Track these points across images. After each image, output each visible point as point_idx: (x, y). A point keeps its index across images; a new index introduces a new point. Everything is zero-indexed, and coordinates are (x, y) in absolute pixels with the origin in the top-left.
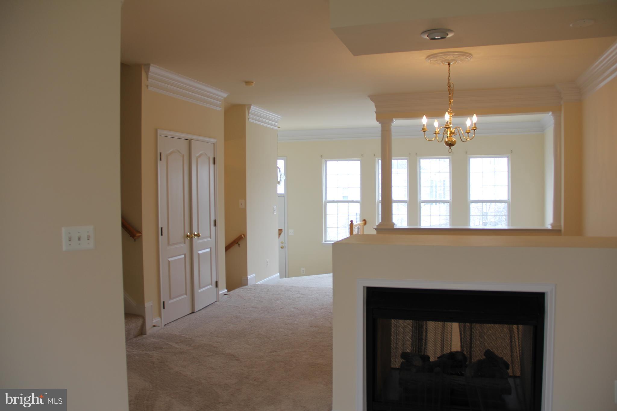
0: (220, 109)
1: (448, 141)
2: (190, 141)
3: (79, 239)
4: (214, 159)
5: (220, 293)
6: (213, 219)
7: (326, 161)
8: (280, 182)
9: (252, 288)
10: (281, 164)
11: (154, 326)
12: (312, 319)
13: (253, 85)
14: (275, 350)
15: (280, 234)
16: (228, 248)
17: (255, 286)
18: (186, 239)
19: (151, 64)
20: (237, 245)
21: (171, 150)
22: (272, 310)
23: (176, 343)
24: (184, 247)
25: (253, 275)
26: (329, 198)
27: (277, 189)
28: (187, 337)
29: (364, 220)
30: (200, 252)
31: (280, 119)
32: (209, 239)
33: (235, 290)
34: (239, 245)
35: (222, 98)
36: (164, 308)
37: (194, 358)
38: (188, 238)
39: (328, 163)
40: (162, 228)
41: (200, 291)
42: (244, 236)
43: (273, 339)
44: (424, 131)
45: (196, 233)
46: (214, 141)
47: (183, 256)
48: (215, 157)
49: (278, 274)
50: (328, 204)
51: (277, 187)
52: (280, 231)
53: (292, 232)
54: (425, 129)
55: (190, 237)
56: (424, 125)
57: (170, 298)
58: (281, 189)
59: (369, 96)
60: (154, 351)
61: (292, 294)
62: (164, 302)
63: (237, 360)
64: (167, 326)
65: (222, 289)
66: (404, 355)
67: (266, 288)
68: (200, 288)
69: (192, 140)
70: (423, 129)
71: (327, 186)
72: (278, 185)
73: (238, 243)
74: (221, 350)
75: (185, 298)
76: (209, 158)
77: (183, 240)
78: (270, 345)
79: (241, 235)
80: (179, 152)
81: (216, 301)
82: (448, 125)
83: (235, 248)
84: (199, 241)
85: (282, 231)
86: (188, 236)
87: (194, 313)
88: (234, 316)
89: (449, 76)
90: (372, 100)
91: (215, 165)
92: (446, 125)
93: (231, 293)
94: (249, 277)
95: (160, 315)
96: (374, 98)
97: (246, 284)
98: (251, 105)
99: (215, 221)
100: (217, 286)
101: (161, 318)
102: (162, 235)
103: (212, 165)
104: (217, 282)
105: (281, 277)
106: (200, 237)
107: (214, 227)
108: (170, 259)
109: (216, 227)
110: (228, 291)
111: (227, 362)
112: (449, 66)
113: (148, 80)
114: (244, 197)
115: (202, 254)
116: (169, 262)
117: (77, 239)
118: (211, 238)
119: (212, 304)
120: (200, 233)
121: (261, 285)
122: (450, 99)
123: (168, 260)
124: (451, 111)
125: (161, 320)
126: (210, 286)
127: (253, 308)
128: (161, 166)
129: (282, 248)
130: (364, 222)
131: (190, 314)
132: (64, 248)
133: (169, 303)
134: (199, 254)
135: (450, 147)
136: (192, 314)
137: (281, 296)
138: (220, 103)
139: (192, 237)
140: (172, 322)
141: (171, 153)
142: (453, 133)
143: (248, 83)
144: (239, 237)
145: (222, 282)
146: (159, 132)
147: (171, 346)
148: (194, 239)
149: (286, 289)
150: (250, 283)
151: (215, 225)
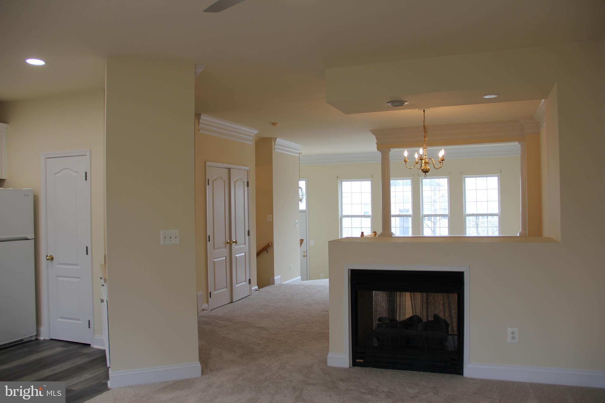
0: (252, 143)
1: (424, 169)
2: (229, 169)
3: (170, 238)
4: (248, 182)
5: (252, 289)
6: (247, 230)
7: (342, 181)
8: (302, 199)
9: (278, 286)
10: (302, 184)
11: (204, 310)
12: (324, 306)
13: (278, 126)
14: (294, 325)
15: (301, 244)
16: (258, 254)
17: (280, 285)
18: (227, 245)
19: (202, 114)
20: (266, 251)
21: (216, 177)
22: (293, 301)
23: (221, 321)
24: (226, 251)
25: (279, 277)
26: (345, 213)
27: (299, 206)
28: (229, 317)
29: (375, 232)
30: (237, 256)
31: (301, 147)
32: (244, 246)
33: (264, 288)
34: (267, 251)
35: (253, 135)
36: (210, 297)
37: (235, 329)
38: (228, 244)
39: (343, 183)
40: (209, 236)
41: (237, 286)
42: (272, 244)
43: (293, 319)
44: (406, 162)
45: (234, 241)
46: (248, 168)
47: (224, 258)
48: (249, 181)
49: (300, 277)
50: (343, 218)
51: (299, 204)
52: (302, 241)
53: (313, 243)
54: (406, 160)
55: (230, 243)
56: (405, 157)
57: (215, 290)
58: (303, 206)
59: (371, 131)
60: (205, 325)
61: (310, 291)
62: (210, 292)
63: (266, 330)
64: (213, 311)
65: (254, 286)
66: (380, 319)
67: (290, 287)
68: (237, 283)
69: (232, 169)
70: (405, 160)
71: (343, 203)
72: (300, 202)
73: (266, 250)
74: (254, 324)
75: (226, 290)
76: (244, 182)
77: (224, 246)
78: (290, 322)
79: (269, 244)
80: (222, 178)
81: (249, 295)
82: (422, 158)
83: (264, 254)
84: (236, 247)
85: (303, 241)
86: (228, 243)
87: (233, 303)
88: (263, 305)
89: (424, 120)
90: (373, 133)
91: (249, 187)
92: (420, 158)
93: (261, 290)
94: (275, 278)
95: (208, 302)
96: (374, 132)
97: (273, 283)
98: (277, 138)
99: (249, 231)
100: (250, 283)
101: (208, 304)
102: (209, 241)
103: (246, 188)
104: (250, 280)
105: (302, 279)
106: (237, 244)
107: (248, 236)
108: (215, 260)
109: (249, 236)
110: (259, 288)
111: (259, 332)
112: (424, 113)
113: (199, 126)
114: (272, 213)
115: (239, 257)
116: (214, 262)
117: (169, 237)
118: (245, 245)
119: (246, 297)
120: (237, 240)
121: (286, 284)
122: (425, 137)
123: (214, 261)
124: (425, 146)
125: (209, 306)
126: (245, 283)
127: (279, 299)
128: (209, 189)
129: (304, 256)
130: (374, 234)
131: (229, 303)
132: (162, 243)
133: (214, 293)
134: (236, 257)
135: (425, 174)
136: (231, 303)
137: (301, 292)
138: (252, 138)
139: (231, 243)
140: (216, 308)
141: (215, 180)
142: (428, 163)
143: (274, 124)
144: (267, 245)
145: (254, 280)
146: (208, 163)
147: (218, 322)
148: (232, 244)
149: (305, 287)
150: (276, 282)
151: (249, 235)
